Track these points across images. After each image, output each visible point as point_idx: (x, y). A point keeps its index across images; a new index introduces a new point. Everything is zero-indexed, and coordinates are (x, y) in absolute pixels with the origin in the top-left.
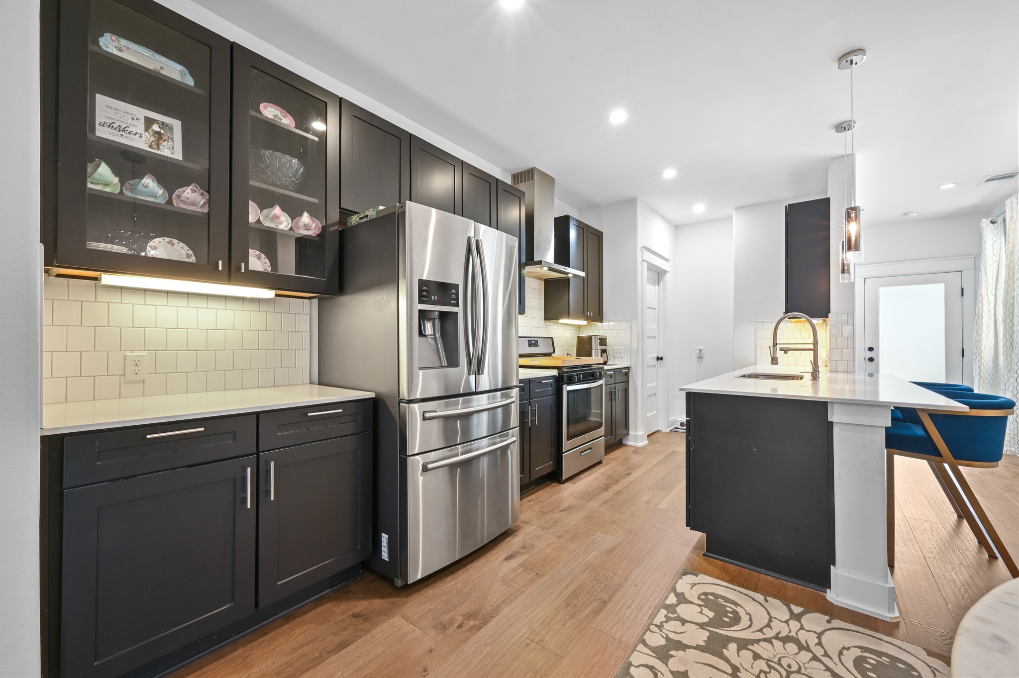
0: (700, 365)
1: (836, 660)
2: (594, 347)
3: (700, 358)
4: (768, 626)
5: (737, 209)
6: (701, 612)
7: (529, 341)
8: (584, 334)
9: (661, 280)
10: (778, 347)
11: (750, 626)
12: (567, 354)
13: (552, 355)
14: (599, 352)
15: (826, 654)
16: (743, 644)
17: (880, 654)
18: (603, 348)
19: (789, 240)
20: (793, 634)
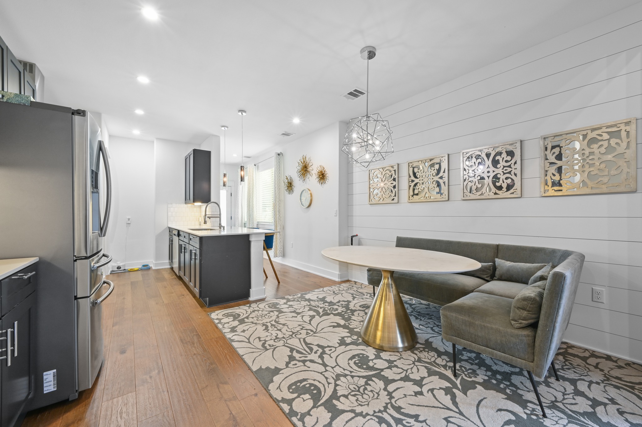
0: (128, 228)
1: (265, 308)
3: (129, 224)
4: (247, 312)
5: (157, 139)
6: (229, 319)
10: (207, 216)
11: (244, 314)
15: (263, 309)
16: (247, 318)
17: (271, 303)
19: (195, 166)
20: (253, 310)
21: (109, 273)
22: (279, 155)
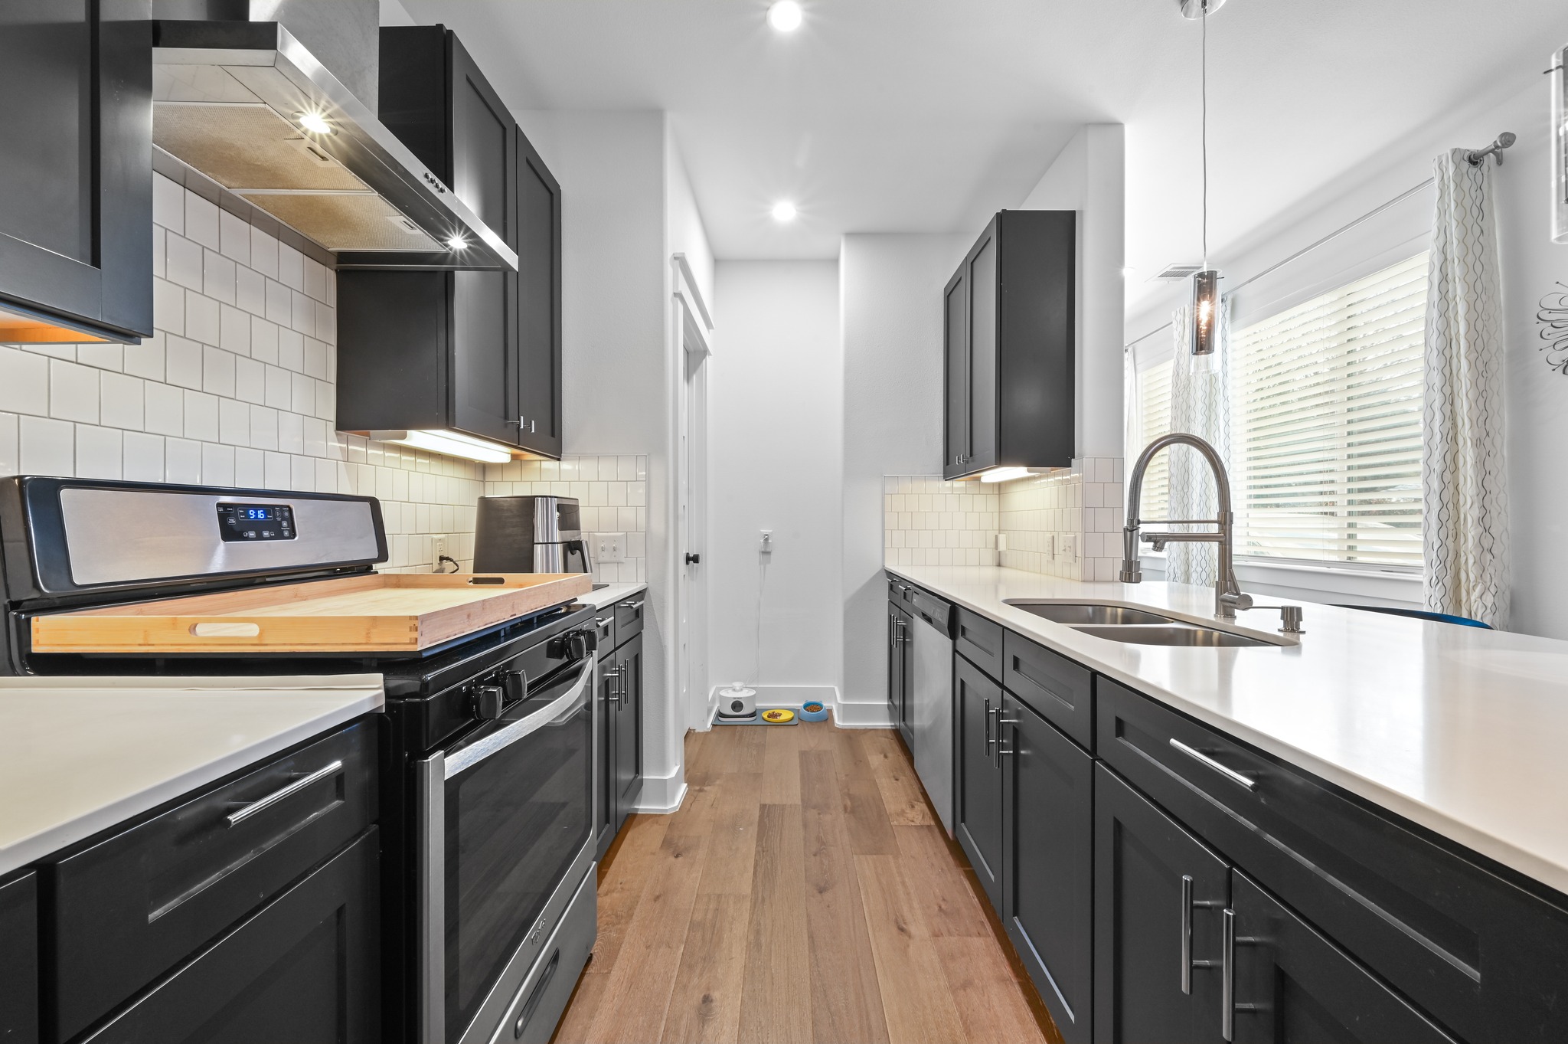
0: (765, 568)
2: (539, 536)
3: (766, 553)
5: (851, 235)
7: (225, 512)
8: (504, 490)
9: (695, 371)
12: (442, 558)
13: (376, 567)
14: (559, 548)
18: (570, 535)
19: (1005, 291)
21: (709, 725)
22: (1475, 160)
